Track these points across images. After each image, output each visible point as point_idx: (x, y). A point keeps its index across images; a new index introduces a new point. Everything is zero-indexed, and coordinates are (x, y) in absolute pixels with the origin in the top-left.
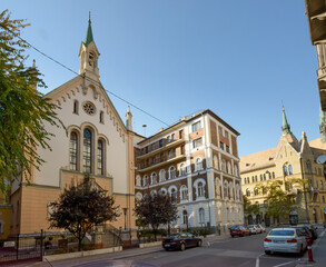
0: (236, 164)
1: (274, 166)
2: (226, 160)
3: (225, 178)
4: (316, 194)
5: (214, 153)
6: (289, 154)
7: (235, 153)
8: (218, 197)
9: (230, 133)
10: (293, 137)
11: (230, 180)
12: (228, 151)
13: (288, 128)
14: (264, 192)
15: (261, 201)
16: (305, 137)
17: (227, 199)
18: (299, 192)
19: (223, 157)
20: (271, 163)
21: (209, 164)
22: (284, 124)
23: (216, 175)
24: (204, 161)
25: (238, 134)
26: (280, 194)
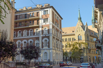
0: (61, 32)
1: (74, 35)
2: (57, 30)
3: (57, 39)
4: (90, 50)
5: (53, 27)
6: (80, 31)
7: (61, 28)
8: (54, 48)
9: (59, 18)
10: (82, 23)
11: (58, 40)
12: (58, 26)
13: (80, 19)
14: (70, 47)
15: (68, 51)
16: (87, 24)
17: (57, 49)
18: (84, 48)
19: (56, 29)
20: (73, 33)
21: (51, 32)
22: (79, 17)
23: (54, 38)
24: (49, 30)
25: (62, 19)
26: (77, 48)
